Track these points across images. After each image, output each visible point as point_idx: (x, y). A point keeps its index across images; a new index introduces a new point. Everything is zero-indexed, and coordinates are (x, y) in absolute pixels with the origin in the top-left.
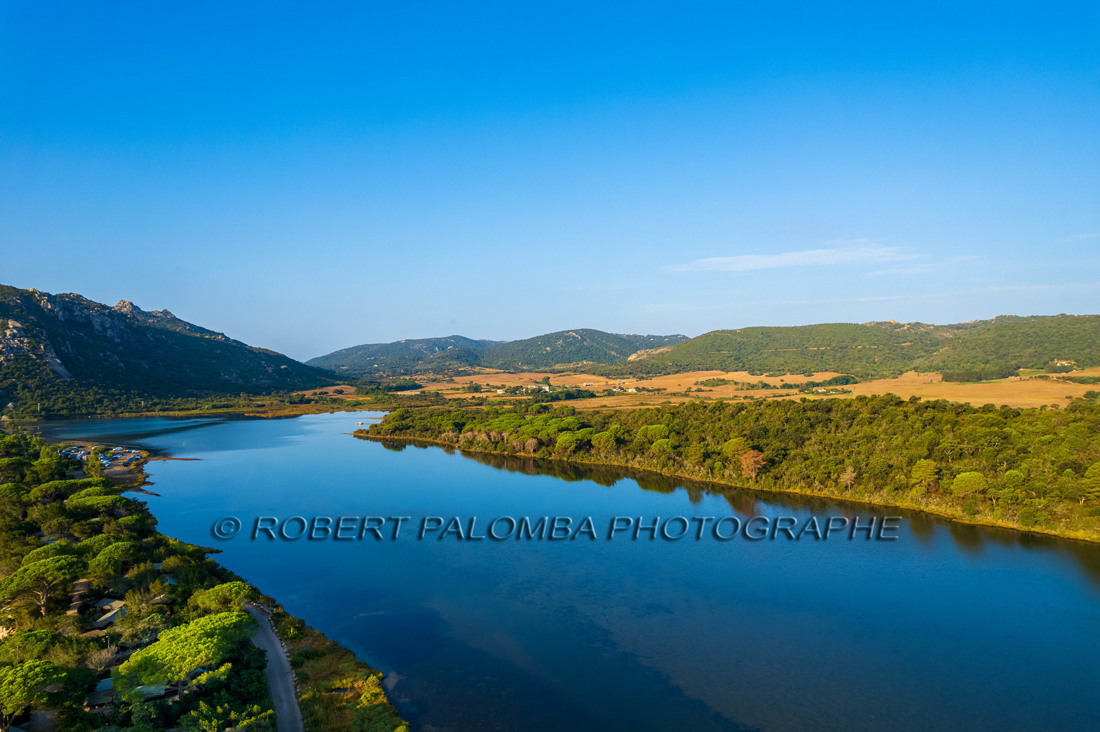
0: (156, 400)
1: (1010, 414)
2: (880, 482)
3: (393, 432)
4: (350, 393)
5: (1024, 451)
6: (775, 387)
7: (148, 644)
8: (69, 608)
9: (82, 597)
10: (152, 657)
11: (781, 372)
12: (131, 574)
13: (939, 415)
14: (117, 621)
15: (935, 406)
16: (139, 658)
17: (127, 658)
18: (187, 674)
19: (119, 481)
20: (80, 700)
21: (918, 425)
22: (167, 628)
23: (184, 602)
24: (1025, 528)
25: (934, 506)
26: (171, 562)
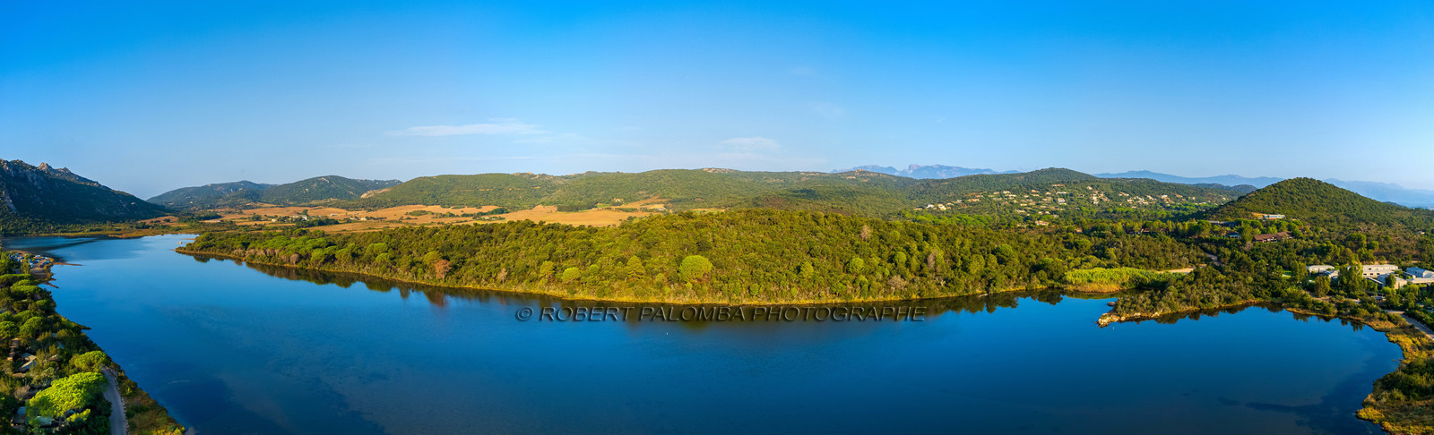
0: (59, 226)
1: (593, 231)
2: (521, 277)
3: (202, 249)
4: (174, 221)
5: (599, 252)
6: (458, 216)
7: (46, 388)
8: (9, 356)
9: (15, 350)
10: (47, 397)
11: (461, 205)
12: (40, 339)
13: (555, 232)
14: (31, 369)
15: (553, 227)
16: (40, 396)
17: (34, 395)
18: (65, 413)
19: (38, 277)
20: (9, 417)
21: (544, 239)
22: (56, 378)
23: (67, 362)
24: (599, 299)
25: (553, 291)
26: (62, 333)
